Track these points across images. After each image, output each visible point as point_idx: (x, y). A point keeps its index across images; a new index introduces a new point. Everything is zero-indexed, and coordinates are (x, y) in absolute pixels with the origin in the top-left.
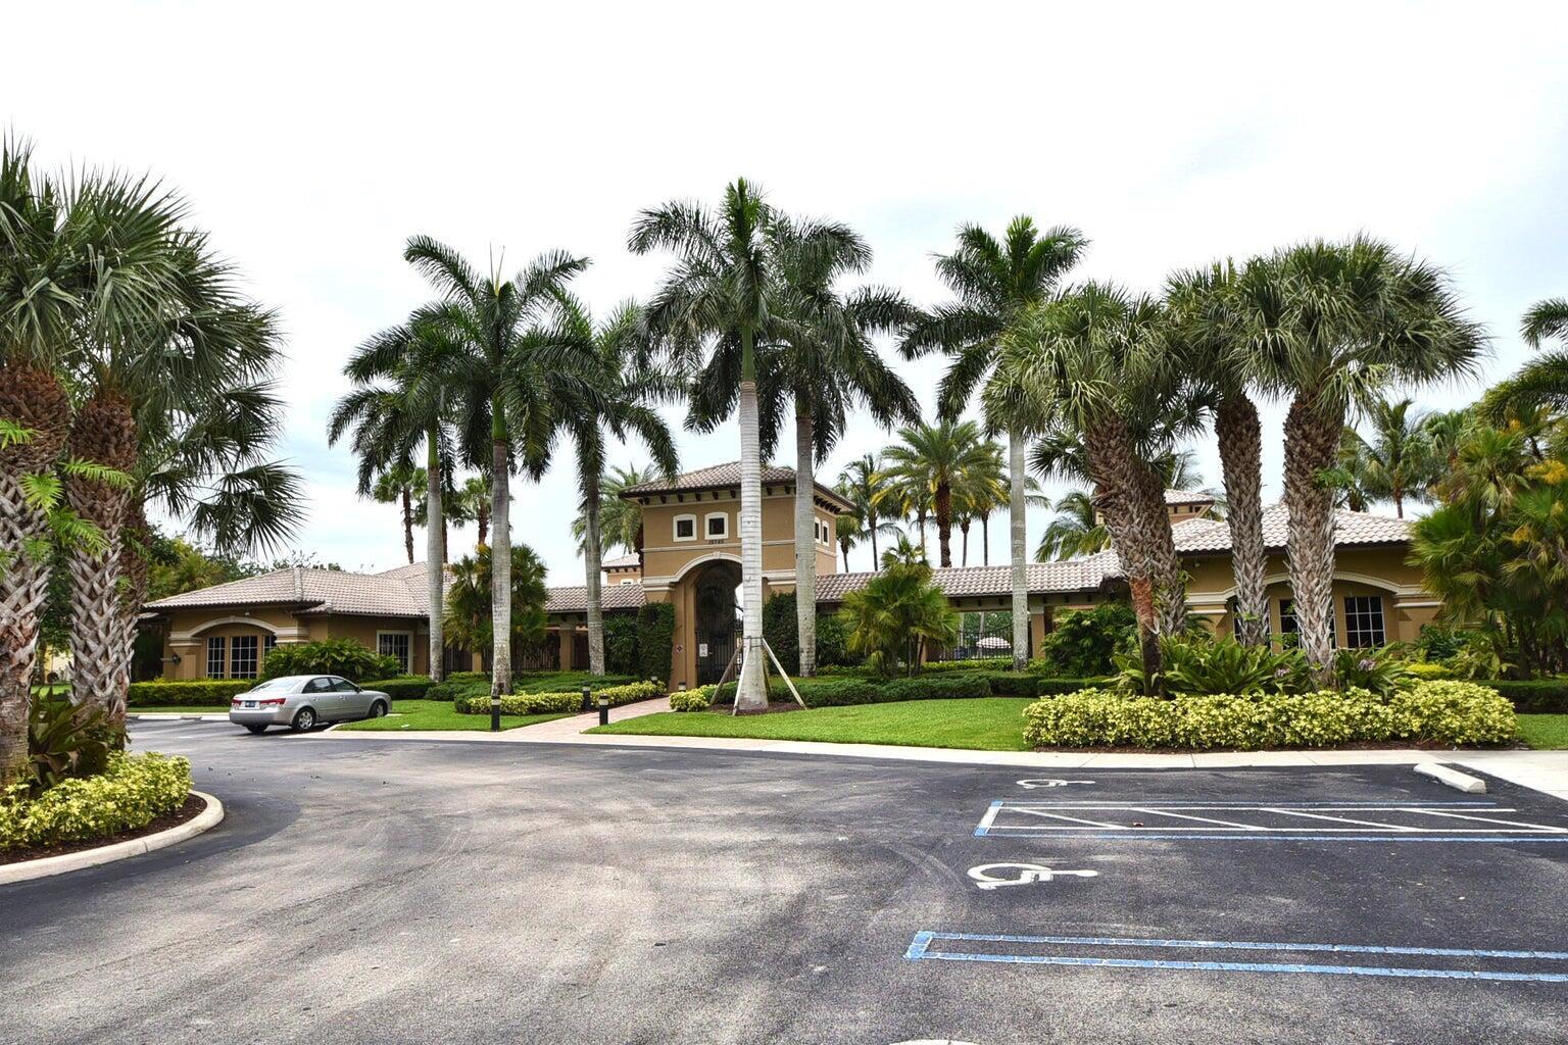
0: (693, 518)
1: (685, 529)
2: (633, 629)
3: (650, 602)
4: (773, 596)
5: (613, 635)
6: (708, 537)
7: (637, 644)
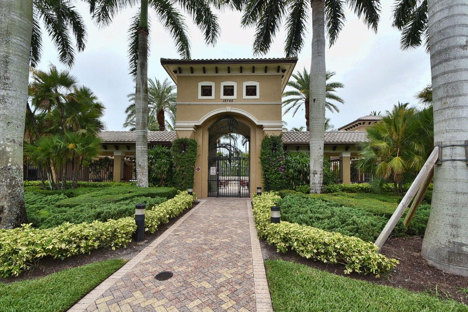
0: (213, 84)
1: (207, 91)
2: (168, 155)
3: (180, 138)
4: (266, 138)
5: (154, 158)
6: (223, 97)
7: (171, 165)
